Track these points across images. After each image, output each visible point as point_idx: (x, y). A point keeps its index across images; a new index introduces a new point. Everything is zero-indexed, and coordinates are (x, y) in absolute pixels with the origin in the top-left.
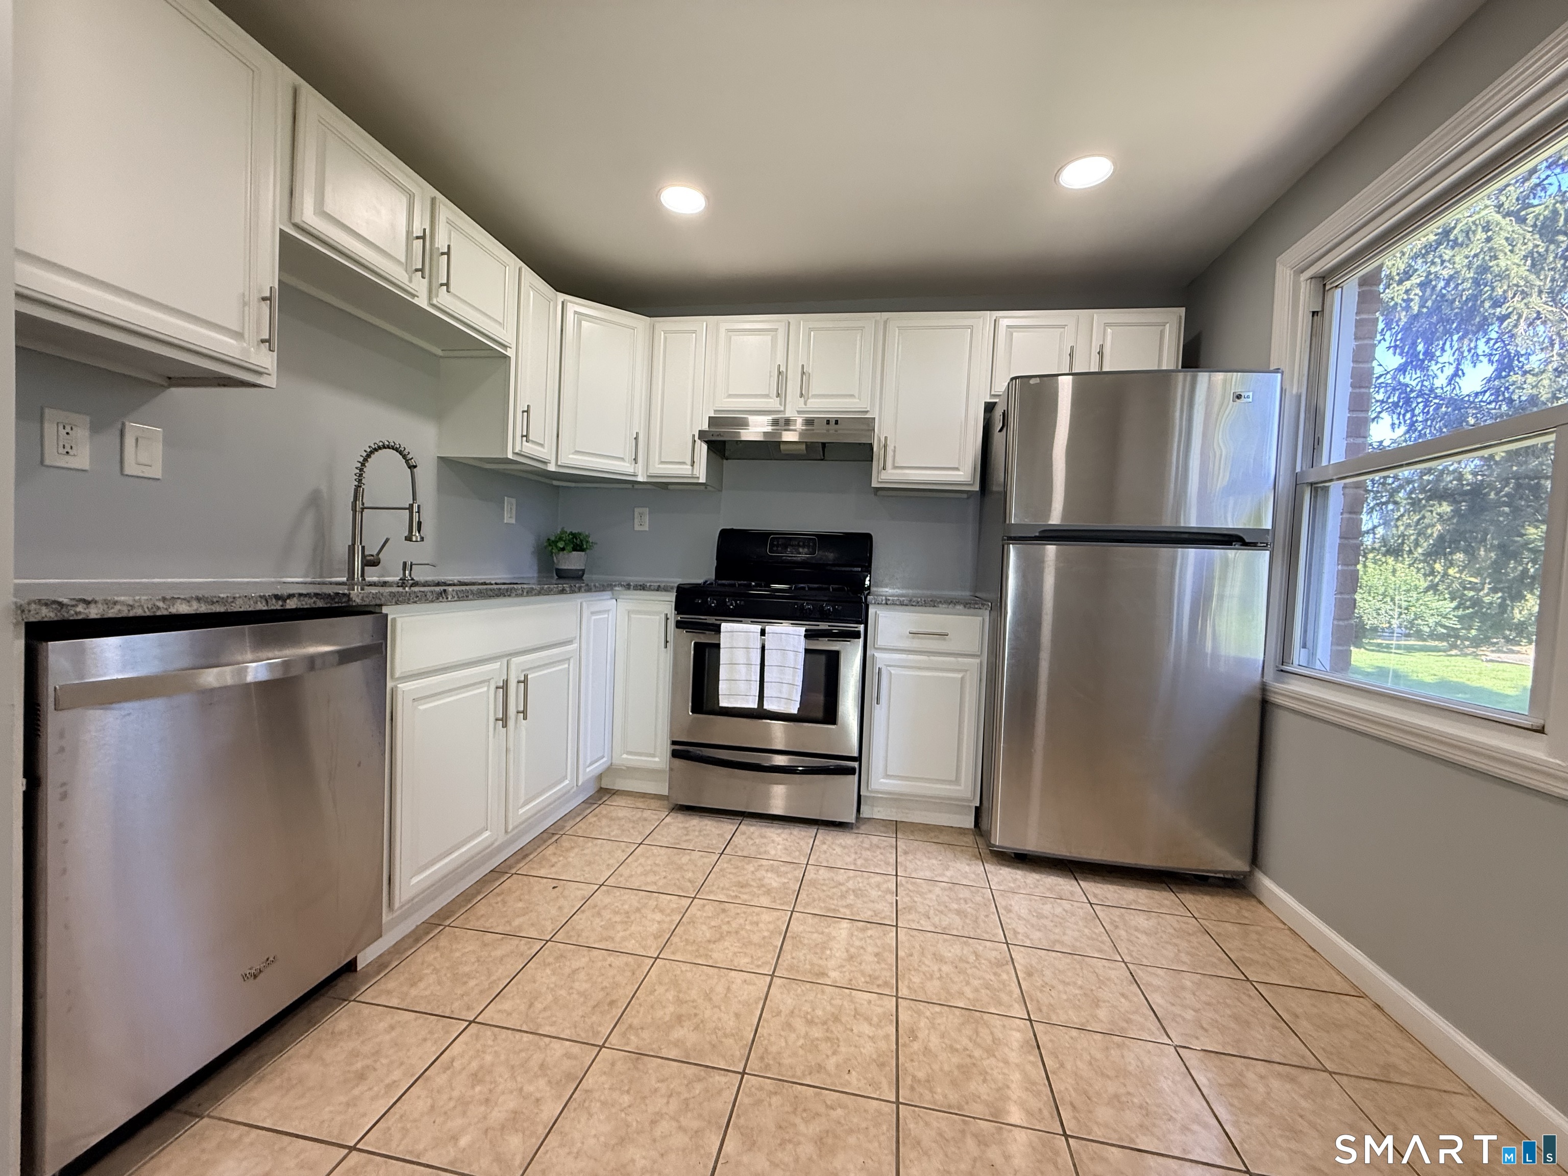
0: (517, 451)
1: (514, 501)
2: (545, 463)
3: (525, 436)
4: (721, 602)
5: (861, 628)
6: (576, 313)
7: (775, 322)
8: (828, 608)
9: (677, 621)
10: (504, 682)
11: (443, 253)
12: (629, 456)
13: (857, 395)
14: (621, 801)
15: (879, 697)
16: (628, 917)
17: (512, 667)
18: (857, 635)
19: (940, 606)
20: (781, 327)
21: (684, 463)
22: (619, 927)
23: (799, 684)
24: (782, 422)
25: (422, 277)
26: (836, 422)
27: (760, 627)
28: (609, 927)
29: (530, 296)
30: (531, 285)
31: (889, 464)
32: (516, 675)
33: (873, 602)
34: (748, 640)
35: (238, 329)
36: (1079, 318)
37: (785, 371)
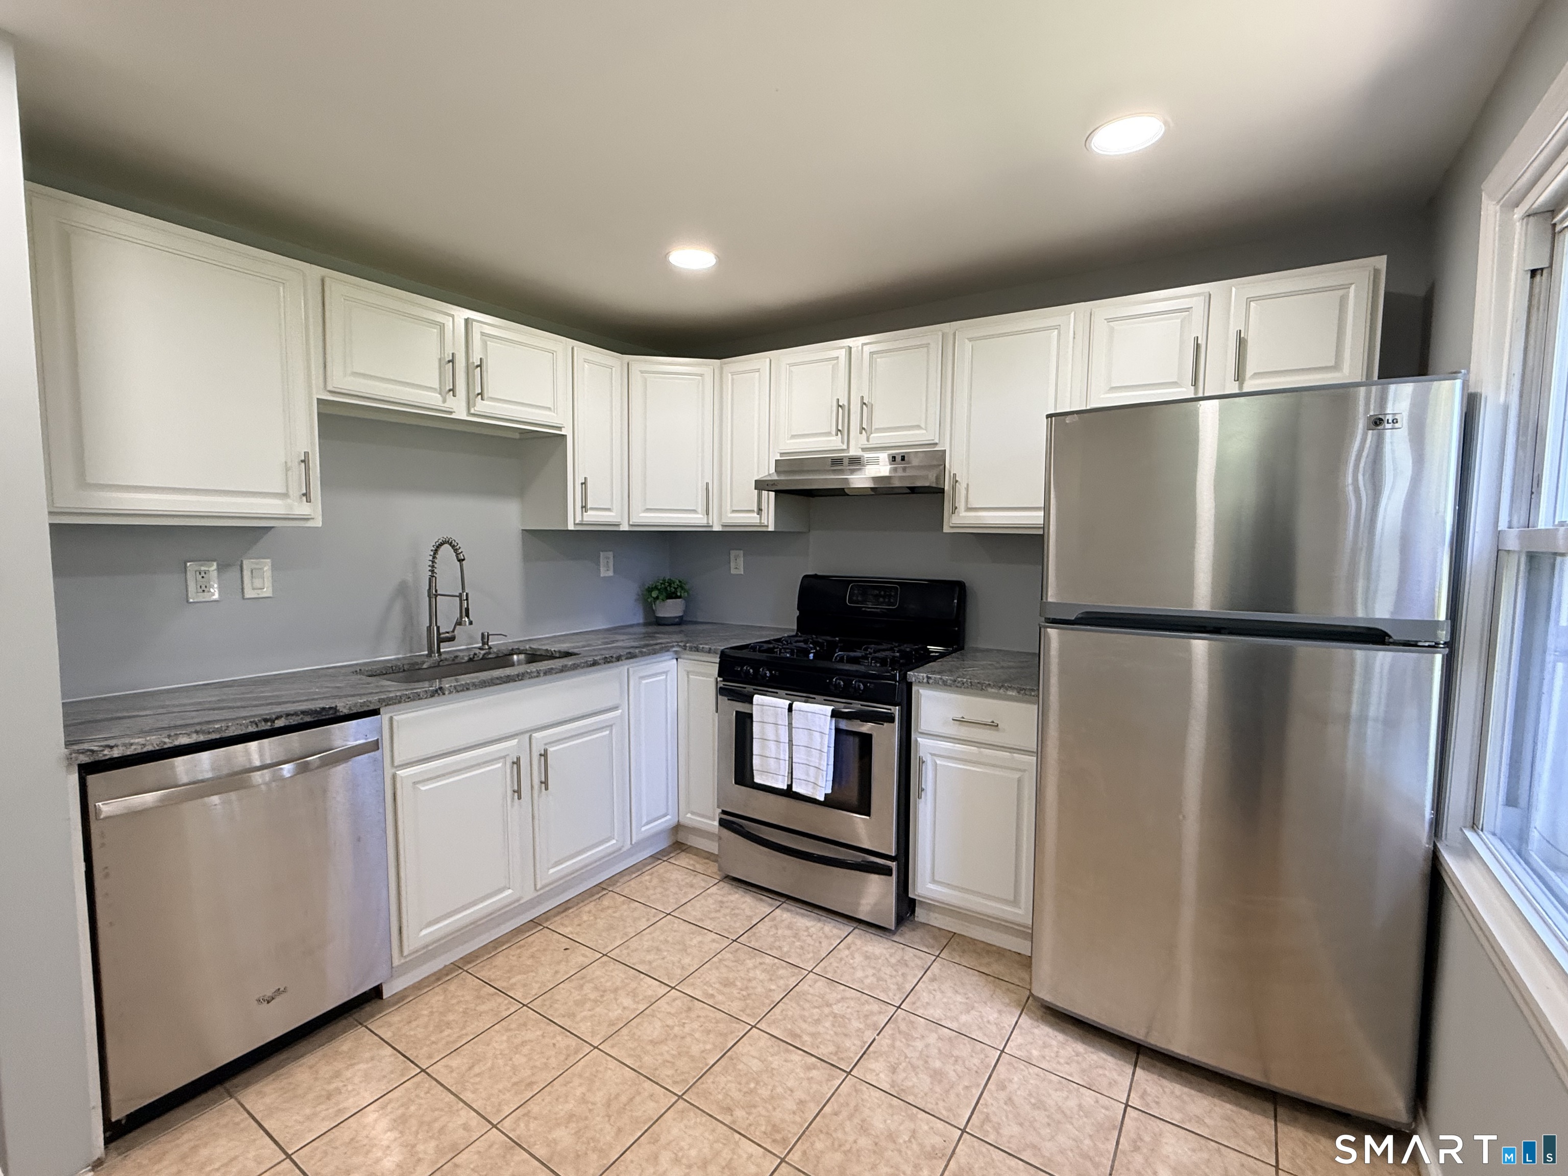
0: (577, 522)
3: (584, 508)
4: (756, 671)
5: (896, 710)
6: (642, 372)
7: (837, 349)
8: (859, 686)
9: (721, 688)
10: (518, 759)
11: (477, 366)
12: (701, 508)
13: (923, 426)
14: (684, 860)
15: (923, 790)
16: (602, 996)
17: (533, 741)
18: (890, 719)
19: (990, 690)
20: (842, 354)
21: (753, 511)
22: (588, 1005)
23: (825, 769)
24: (846, 461)
25: (454, 396)
26: (903, 458)
27: (788, 702)
28: (580, 1003)
29: (585, 371)
30: (586, 361)
31: (961, 505)
32: (537, 749)
33: (914, 680)
34: (776, 715)
35: (283, 491)
36: (1210, 295)
37: (846, 404)
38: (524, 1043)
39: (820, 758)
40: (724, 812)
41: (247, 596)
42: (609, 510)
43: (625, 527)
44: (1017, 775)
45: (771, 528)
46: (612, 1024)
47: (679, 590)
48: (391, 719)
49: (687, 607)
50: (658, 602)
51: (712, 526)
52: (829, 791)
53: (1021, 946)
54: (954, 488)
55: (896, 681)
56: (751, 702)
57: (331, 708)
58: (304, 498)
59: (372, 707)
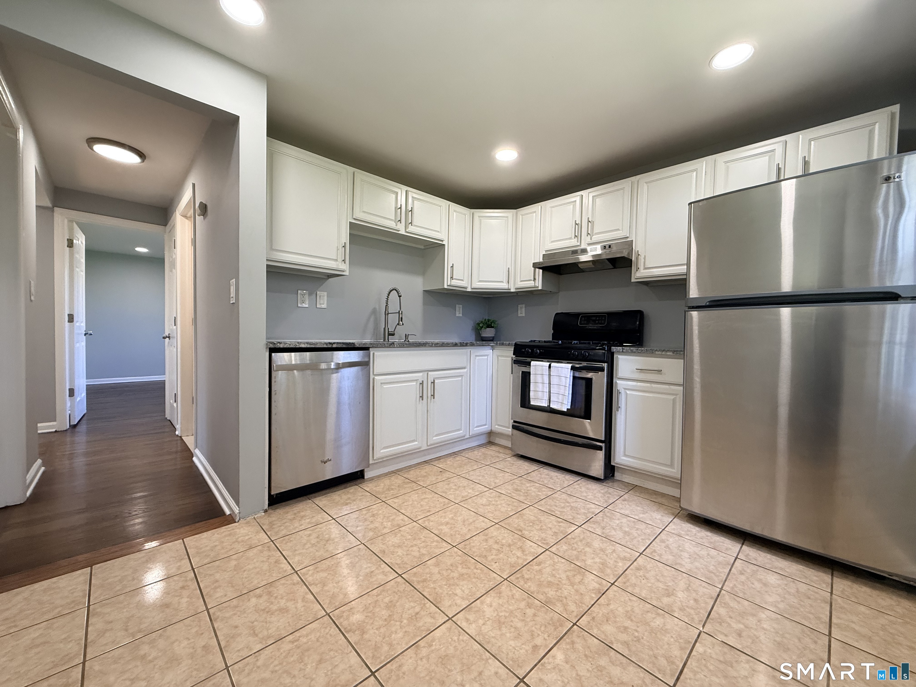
0: (448, 284)
1: (461, 306)
2: (466, 288)
3: (452, 278)
4: (532, 350)
5: (605, 365)
6: (479, 217)
7: (575, 197)
8: (586, 354)
9: (514, 360)
10: (423, 381)
11: (410, 211)
12: (505, 280)
13: (620, 229)
14: (494, 448)
15: (619, 407)
16: (458, 488)
17: (429, 376)
18: (602, 369)
19: (657, 353)
20: (578, 199)
21: (531, 280)
22: (452, 490)
23: (567, 395)
24: (579, 252)
25: (401, 223)
26: (610, 247)
27: (548, 364)
28: (450, 489)
29: (454, 216)
30: (455, 211)
31: (641, 267)
32: (431, 380)
33: (615, 351)
34: (543, 370)
35: (336, 258)
36: (786, 142)
37: (580, 223)
38: (424, 498)
39: (565, 390)
40: (515, 422)
41: (318, 307)
42: (462, 280)
43: (469, 290)
44: (672, 397)
45: (540, 288)
46: (463, 497)
47: (493, 324)
48: (374, 354)
49: (496, 332)
50: (483, 329)
51: (510, 289)
52: (569, 408)
53: (675, 492)
54: (637, 258)
55: (605, 350)
56: (530, 365)
57: (352, 343)
58: (343, 262)
59: (367, 346)
